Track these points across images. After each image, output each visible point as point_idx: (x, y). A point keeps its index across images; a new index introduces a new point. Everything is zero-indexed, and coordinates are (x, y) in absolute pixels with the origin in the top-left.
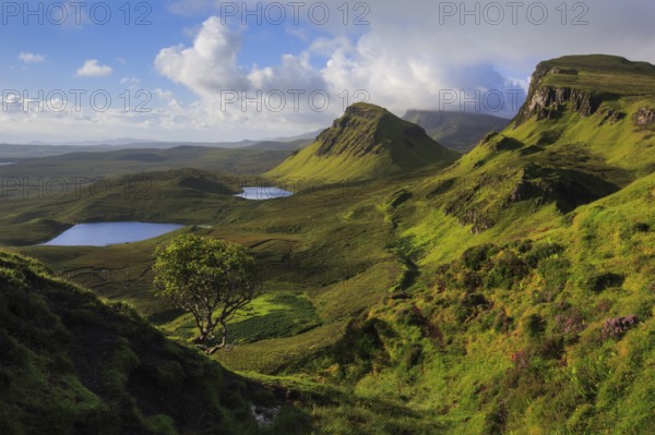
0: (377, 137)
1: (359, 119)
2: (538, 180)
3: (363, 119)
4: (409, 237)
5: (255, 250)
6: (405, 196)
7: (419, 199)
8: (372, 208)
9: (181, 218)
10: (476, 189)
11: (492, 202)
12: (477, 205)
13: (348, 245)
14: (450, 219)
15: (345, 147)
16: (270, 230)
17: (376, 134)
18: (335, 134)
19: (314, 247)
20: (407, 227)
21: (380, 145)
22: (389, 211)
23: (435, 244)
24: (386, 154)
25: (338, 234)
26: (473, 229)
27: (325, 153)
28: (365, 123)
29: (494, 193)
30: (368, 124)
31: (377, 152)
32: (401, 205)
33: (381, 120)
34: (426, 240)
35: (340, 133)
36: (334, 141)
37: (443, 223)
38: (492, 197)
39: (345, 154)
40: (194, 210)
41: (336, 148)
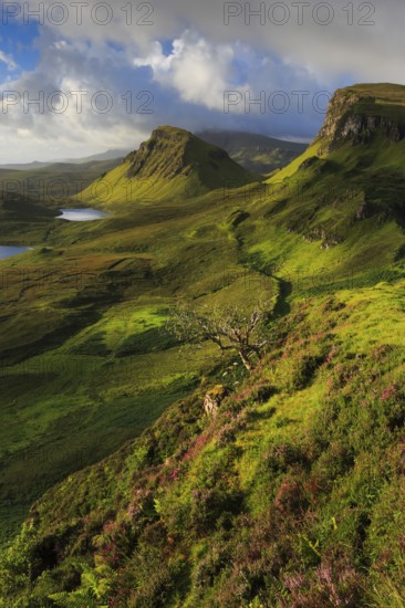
0: (186, 160)
1: (166, 142)
2: (378, 201)
3: (171, 142)
4: (257, 253)
5: (116, 268)
6: (243, 216)
7: (256, 219)
8: (213, 228)
9: (12, 240)
10: (317, 209)
11: (339, 221)
12: (324, 223)
13: (202, 261)
14: (293, 237)
15: (155, 169)
16: (119, 250)
17: (183, 157)
18: (143, 157)
19: (171, 264)
20: (252, 243)
21: (188, 167)
22: (232, 230)
23: (285, 259)
24: (195, 176)
25: (189, 251)
26: (323, 245)
27: (135, 175)
28: (172, 146)
29: (338, 213)
30: (177, 147)
31: (187, 174)
32: (241, 224)
33: (188, 143)
34: (275, 255)
35: (148, 155)
36: (143, 163)
37: (288, 240)
38: (338, 217)
39: (155, 176)
40: (23, 232)
41: (146, 170)
